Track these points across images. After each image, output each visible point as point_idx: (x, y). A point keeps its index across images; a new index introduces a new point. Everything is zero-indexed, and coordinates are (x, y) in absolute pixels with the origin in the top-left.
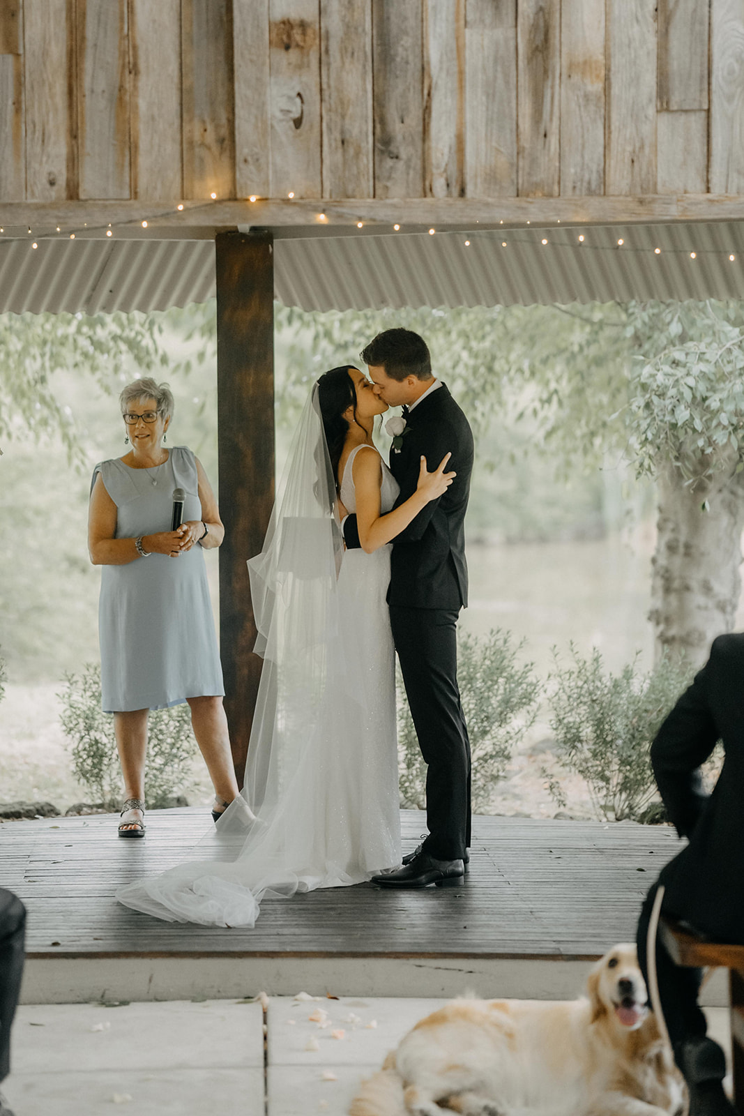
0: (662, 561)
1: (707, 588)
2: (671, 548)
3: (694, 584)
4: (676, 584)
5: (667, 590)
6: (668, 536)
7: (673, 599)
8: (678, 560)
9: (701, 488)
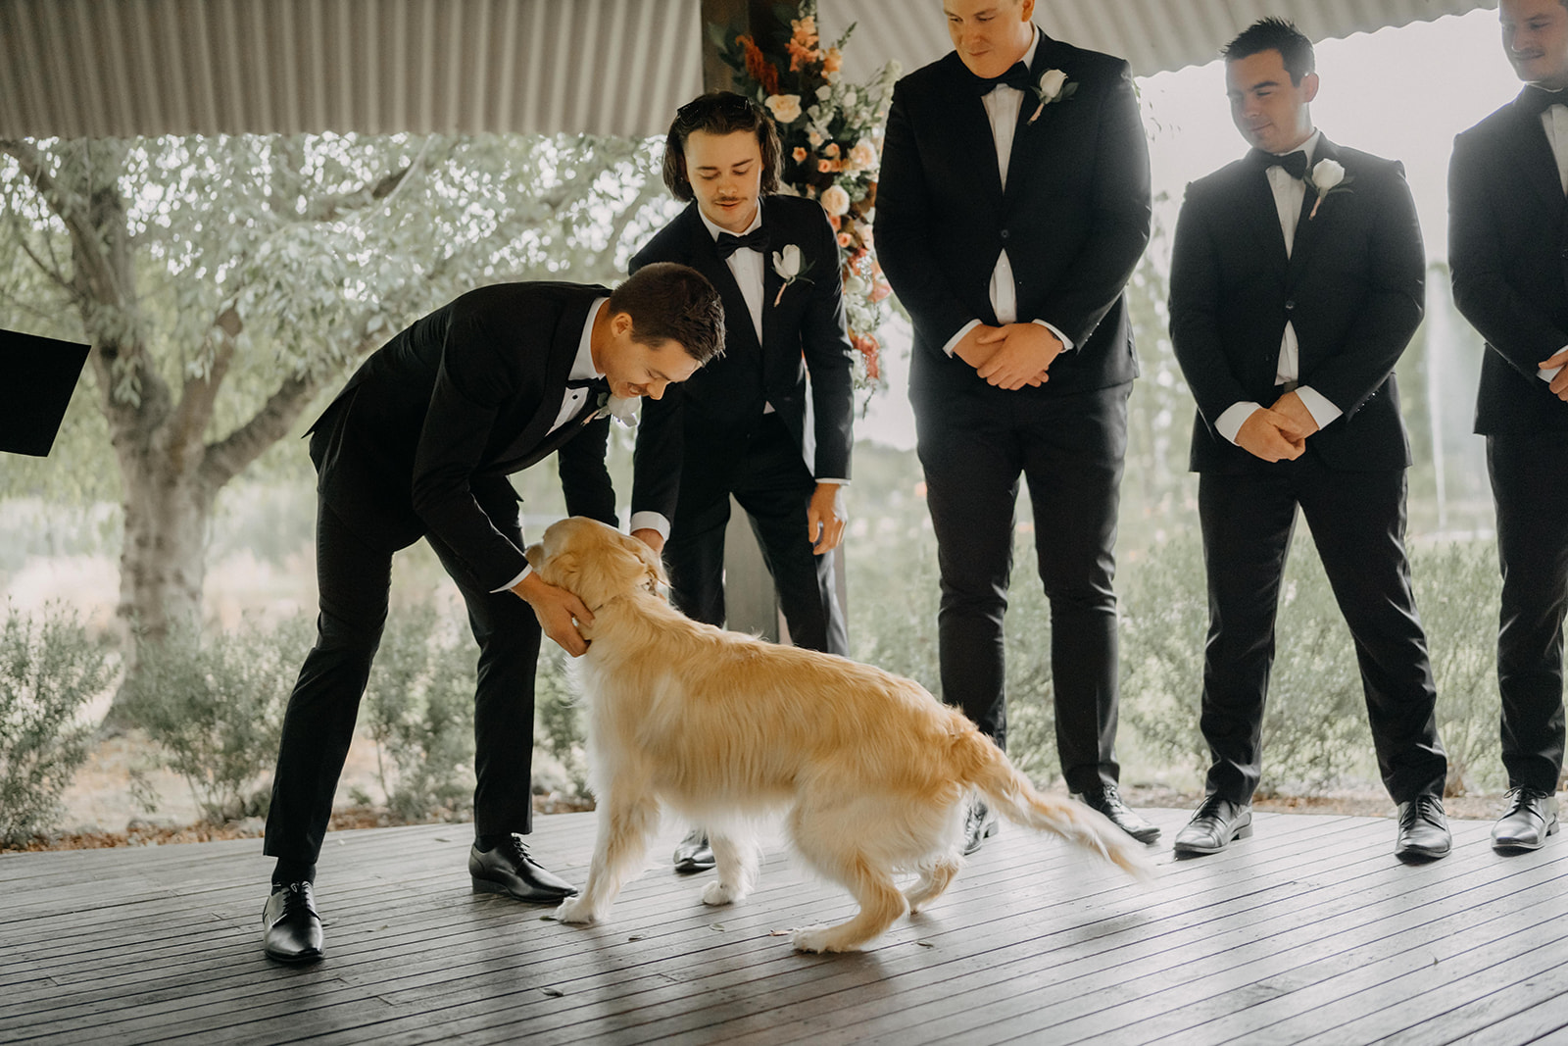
0: (133, 556)
1: (179, 578)
2: (142, 543)
3: (168, 576)
4: (149, 576)
5: (139, 583)
6: (136, 532)
7: (146, 592)
8: (149, 555)
9: (170, 483)
